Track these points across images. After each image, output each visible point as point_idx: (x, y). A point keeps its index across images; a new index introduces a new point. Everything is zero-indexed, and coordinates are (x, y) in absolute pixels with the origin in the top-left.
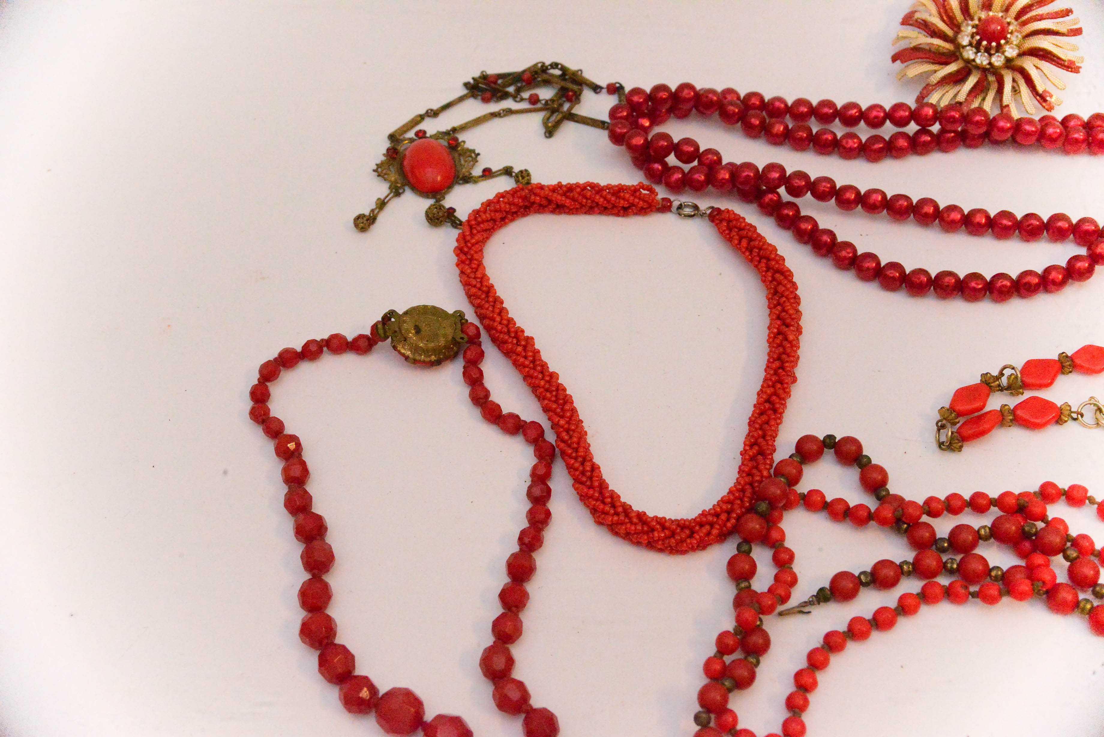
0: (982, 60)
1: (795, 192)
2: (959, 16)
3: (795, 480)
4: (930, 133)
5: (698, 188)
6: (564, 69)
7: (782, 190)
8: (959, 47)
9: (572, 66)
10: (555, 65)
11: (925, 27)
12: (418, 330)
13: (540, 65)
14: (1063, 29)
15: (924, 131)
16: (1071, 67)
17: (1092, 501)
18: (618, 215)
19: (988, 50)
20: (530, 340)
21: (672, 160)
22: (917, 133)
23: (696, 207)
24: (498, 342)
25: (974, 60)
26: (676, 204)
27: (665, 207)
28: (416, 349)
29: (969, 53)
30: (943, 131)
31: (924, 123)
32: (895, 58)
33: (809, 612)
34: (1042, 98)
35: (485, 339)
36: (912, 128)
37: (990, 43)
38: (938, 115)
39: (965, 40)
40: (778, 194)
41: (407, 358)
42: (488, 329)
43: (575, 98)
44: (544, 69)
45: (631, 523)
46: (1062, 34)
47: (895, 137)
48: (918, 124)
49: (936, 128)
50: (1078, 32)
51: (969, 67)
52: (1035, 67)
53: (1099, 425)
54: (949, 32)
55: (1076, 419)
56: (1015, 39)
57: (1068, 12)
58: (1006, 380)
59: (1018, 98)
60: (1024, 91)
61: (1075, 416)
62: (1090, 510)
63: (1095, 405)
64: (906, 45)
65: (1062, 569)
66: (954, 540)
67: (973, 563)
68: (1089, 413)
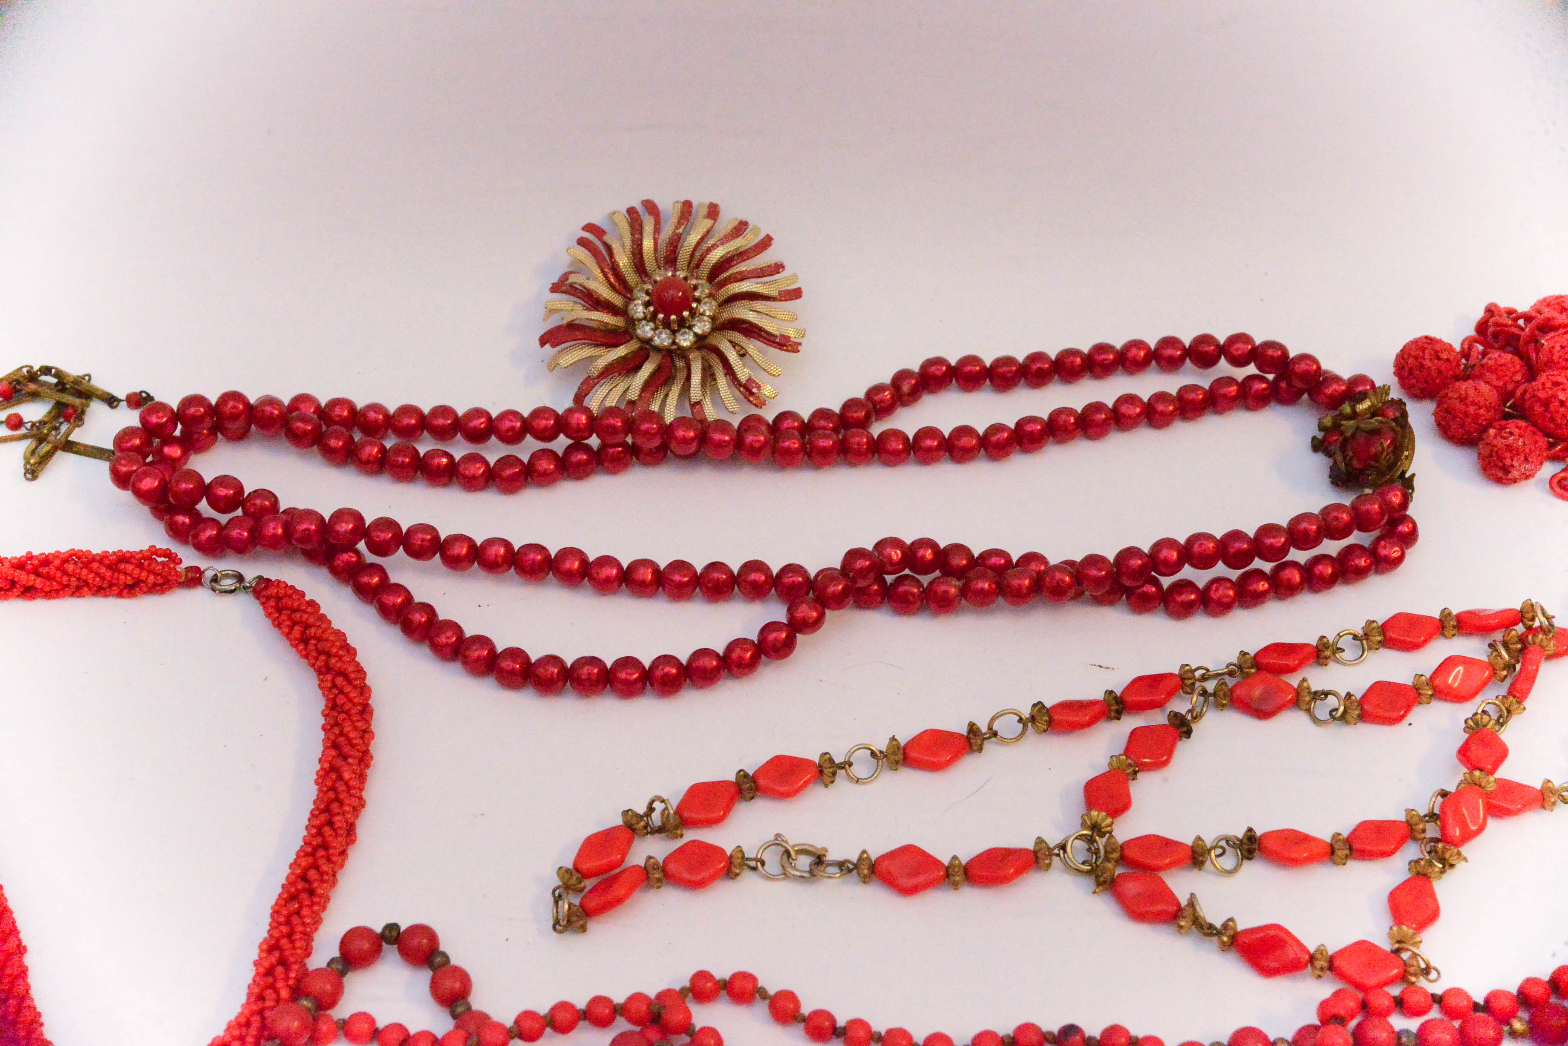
0: (663, 339)
1: (382, 549)
2: (631, 277)
3: (332, 999)
4: (587, 449)
5: (241, 548)
6: (59, 374)
7: (362, 546)
8: (632, 322)
9: (73, 369)
10: (46, 370)
11: (586, 294)
13: (25, 370)
14: (773, 292)
15: (578, 446)
16: (784, 344)
17: (762, 993)
18: (120, 595)
19: (666, 324)
21: (204, 507)
22: (569, 450)
23: (240, 578)
25: (651, 339)
26: (209, 574)
27: (194, 579)
29: (646, 330)
30: (604, 446)
31: (577, 435)
32: (543, 341)
34: (747, 389)
36: (561, 443)
37: (667, 314)
38: (594, 424)
39: (638, 310)
40: (358, 553)
43: (77, 417)
44: (32, 377)
46: (774, 299)
47: (536, 457)
48: (568, 436)
49: (594, 441)
50: (796, 294)
51: (646, 349)
52: (734, 344)
53: (786, 875)
54: (617, 300)
55: (754, 869)
56: (707, 308)
57: (778, 268)
58: (656, 818)
59: (715, 390)
60: (722, 381)
61: (753, 864)
62: (762, 1007)
63: (779, 844)
64: (558, 321)
68: (773, 859)
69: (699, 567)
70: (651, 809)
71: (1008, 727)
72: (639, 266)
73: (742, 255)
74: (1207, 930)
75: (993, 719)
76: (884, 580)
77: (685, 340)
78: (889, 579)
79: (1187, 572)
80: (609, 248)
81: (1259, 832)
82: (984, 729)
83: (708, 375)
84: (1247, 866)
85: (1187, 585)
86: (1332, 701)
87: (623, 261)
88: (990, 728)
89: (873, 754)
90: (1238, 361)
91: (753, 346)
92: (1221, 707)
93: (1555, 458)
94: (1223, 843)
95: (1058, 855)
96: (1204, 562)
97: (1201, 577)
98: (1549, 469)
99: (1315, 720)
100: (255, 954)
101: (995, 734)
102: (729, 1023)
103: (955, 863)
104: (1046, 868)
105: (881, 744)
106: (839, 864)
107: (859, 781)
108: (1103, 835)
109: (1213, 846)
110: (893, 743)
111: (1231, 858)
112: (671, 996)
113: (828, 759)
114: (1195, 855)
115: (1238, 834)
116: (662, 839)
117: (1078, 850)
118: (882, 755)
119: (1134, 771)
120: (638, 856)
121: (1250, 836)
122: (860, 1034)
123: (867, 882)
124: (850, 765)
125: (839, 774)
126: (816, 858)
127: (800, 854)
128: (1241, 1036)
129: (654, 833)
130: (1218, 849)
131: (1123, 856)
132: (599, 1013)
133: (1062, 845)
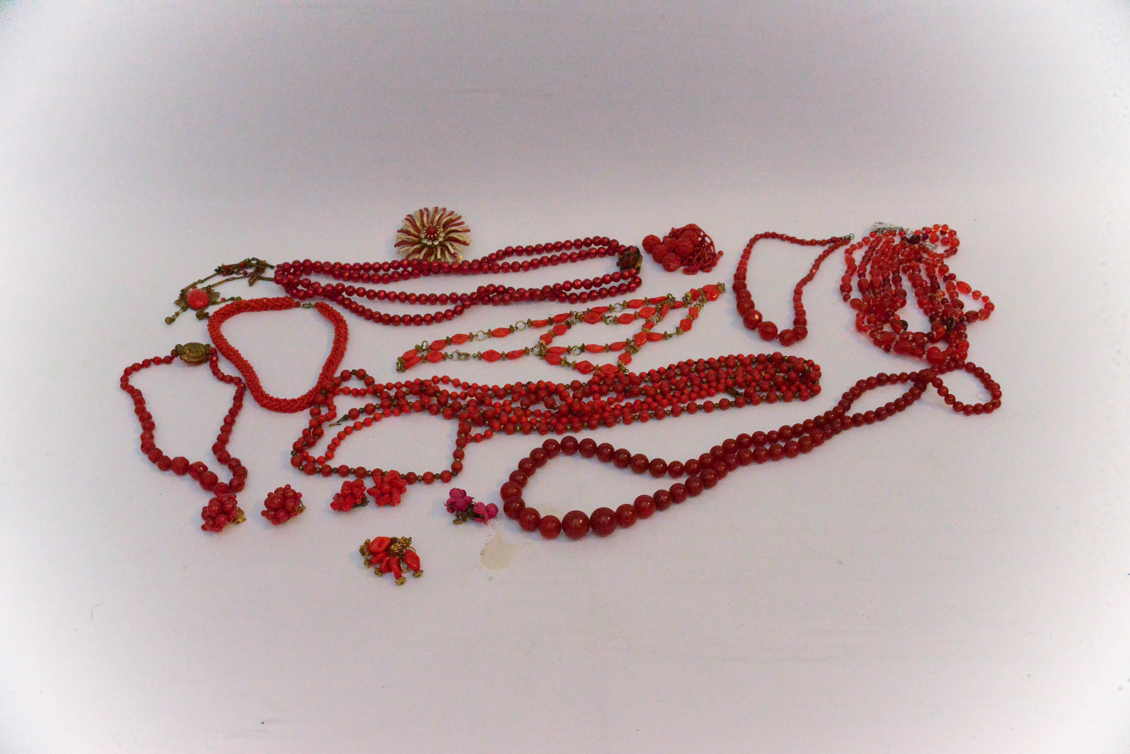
0: (429, 243)
1: (350, 294)
2: (420, 228)
3: (339, 384)
4: (408, 271)
5: (311, 297)
6: (257, 260)
7: (344, 294)
8: (421, 239)
9: (261, 259)
10: (254, 259)
11: (407, 232)
12: (190, 350)
13: (247, 260)
14: (462, 230)
15: (405, 270)
16: (465, 243)
17: (450, 380)
18: (277, 309)
19: (430, 238)
20: (237, 351)
21: (300, 287)
22: (403, 272)
23: (310, 304)
24: (223, 354)
25: (426, 244)
26: (302, 304)
27: (298, 305)
28: (188, 357)
29: (425, 241)
30: (413, 271)
31: (405, 267)
32: (396, 246)
33: (341, 424)
34: (453, 255)
35: (219, 355)
36: (401, 270)
37: (430, 235)
38: (409, 264)
39: (423, 236)
40: (343, 296)
41: (186, 361)
42: (220, 349)
43: (263, 271)
44: (249, 261)
45: (273, 402)
46: (462, 232)
47: (393, 273)
48: (403, 268)
49: (410, 269)
50: (468, 231)
51: (425, 245)
52: (451, 244)
53: (459, 359)
54: (416, 233)
55: (451, 358)
56: (442, 235)
57: (462, 223)
58: (424, 348)
59: (445, 256)
60: (447, 253)
61: (450, 357)
62: (450, 384)
63: (457, 353)
64: (399, 240)
65: (434, 400)
66: (396, 396)
67: (402, 402)
68: (455, 356)
69: (438, 295)
70: (423, 345)
71: (521, 325)
72: (423, 225)
73: (452, 221)
74: (569, 364)
75: (517, 323)
76: (489, 296)
77: (436, 243)
78: (491, 296)
79: (573, 290)
80: (413, 220)
81: (586, 345)
82: (514, 327)
83: (443, 253)
84: (583, 354)
85: (575, 294)
86: (611, 318)
87: (418, 224)
88: (516, 326)
89: (484, 333)
90: (596, 244)
91: (456, 245)
92: (581, 321)
93: (684, 265)
94: (576, 347)
95: (531, 351)
96: (578, 287)
97: (578, 292)
98: (682, 268)
99: (607, 323)
100: (319, 376)
101: (517, 328)
102: (442, 387)
103: (503, 353)
104: (528, 354)
105: (486, 331)
106: (473, 355)
107: (480, 340)
108: (544, 347)
109: (573, 348)
110: (489, 330)
111: (578, 351)
112: (427, 381)
113: (471, 334)
114: (569, 350)
115: (580, 345)
116: (426, 352)
117: (537, 350)
118: (486, 333)
119: (554, 334)
120: (419, 355)
121: (583, 345)
122: (475, 387)
123: (480, 360)
124: (477, 336)
125: (474, 338)
126: (467, 355)
127: (463, 354)
128: (574, 382)
129: (423, 351)
130: (574, 349)
131: (549, 351)
132: (408, 384)
133: (532, 349)
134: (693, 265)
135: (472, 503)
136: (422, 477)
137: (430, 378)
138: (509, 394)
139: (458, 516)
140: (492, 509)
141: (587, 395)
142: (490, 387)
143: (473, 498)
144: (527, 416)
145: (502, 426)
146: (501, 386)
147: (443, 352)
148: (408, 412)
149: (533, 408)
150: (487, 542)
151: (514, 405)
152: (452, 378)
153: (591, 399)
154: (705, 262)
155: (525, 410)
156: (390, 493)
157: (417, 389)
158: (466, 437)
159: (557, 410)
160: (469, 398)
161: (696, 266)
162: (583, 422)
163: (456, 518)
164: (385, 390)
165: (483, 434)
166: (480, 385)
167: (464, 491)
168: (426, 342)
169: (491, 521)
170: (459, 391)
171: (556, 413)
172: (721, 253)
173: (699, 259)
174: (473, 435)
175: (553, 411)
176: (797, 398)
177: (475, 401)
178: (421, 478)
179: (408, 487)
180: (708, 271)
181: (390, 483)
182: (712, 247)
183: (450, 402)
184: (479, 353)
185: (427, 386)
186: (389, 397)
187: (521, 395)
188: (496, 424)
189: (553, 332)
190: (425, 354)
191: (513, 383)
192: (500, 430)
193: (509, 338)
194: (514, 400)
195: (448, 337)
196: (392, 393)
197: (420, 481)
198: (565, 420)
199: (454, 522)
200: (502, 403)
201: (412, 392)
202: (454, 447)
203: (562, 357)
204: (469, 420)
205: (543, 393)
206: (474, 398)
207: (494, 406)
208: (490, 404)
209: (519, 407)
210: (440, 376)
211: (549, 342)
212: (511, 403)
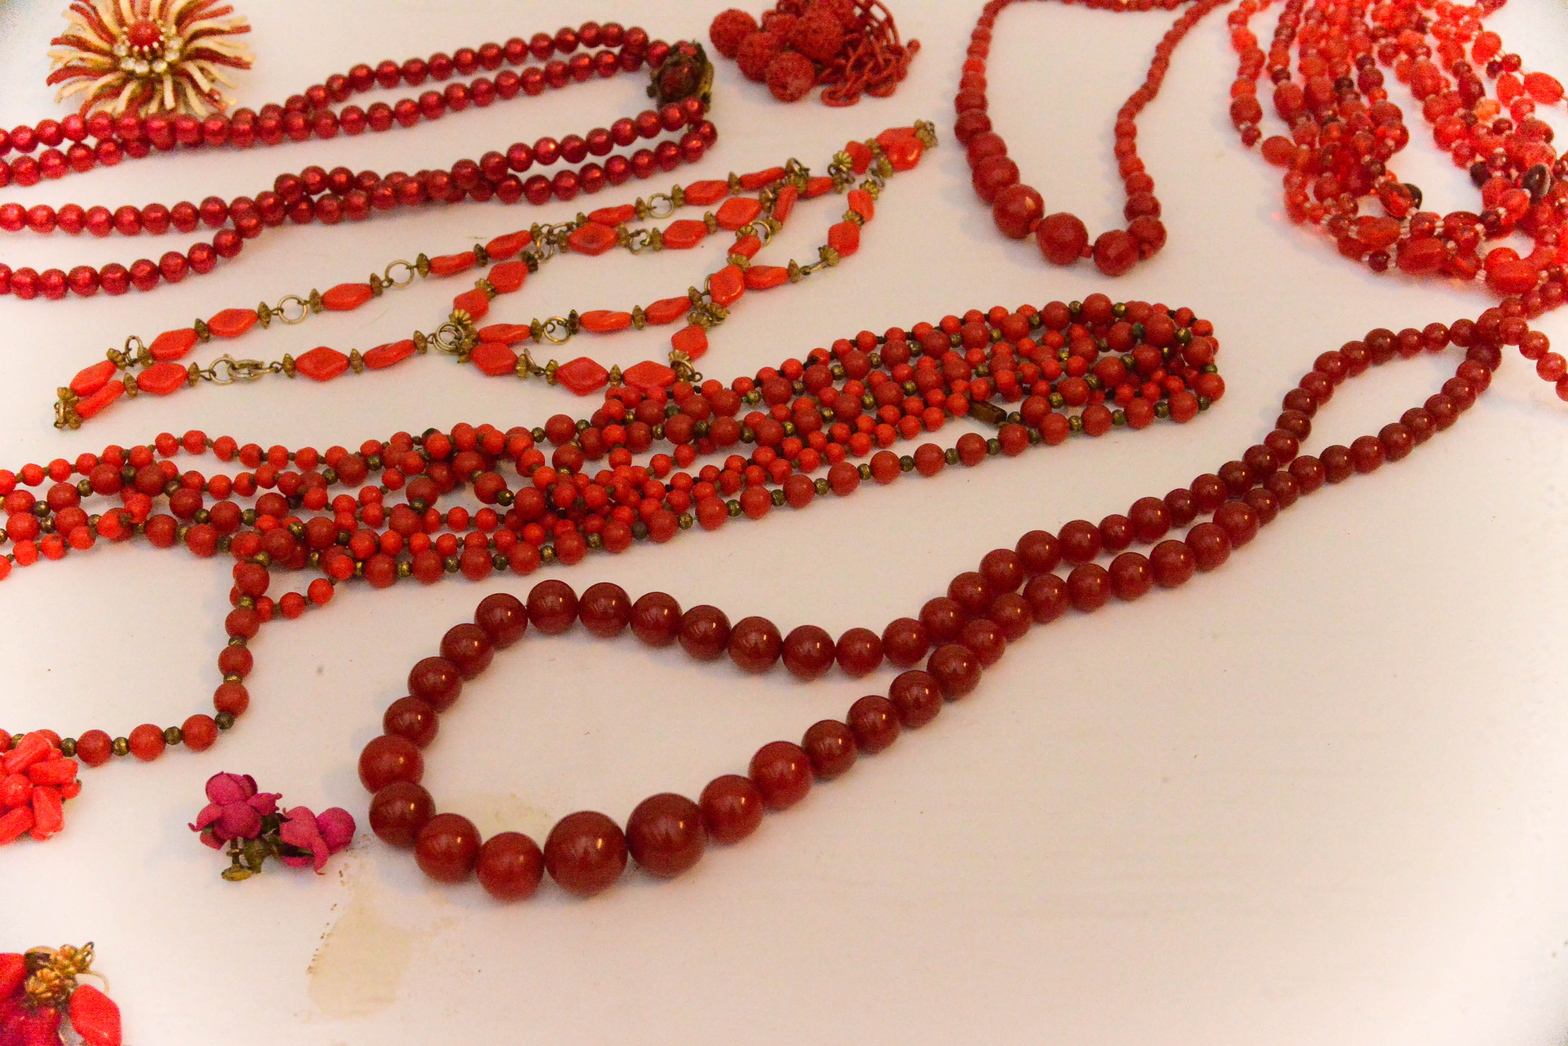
0: (142, 68)
2: (113, 28)
4: (86, 147)
8: (116, 59)
11: (80, 44)
14: (226, 27)
15: (78, 145)
16: (238, 63)
17: (210, 443)
19: (142, 56)
22: (72, 149)
25: (133, 70)
29: (129, 65)
30: (99, 145)
31: (78, 138)
32: (50, 82)
34: (210, 98)
36: (65, 146)
37: (141, 47)
38: (88, 128)
39: (121, 50)
46: (229, 33)
47: (45, 156)
48: (70, 138)
49: (91, 141)
50: (245, 29)
51: (131, 75)
52: (202, 70)
53: (234, 380)
54: (105, 46)
55: (210, 380)
56: (176, 44)
57: (227, 10)
58: (133, 355)
59: (187, 104)
60: (191, 93)
61: (207, 375)
62: (210, 452)
63: (227, 362)
64: (60, 66)
65: (163, 506)
66: (52, 504)
67: (68, 516)
68: (222, 370)
69: (170, 208)
70: (128, 350)
71: (399, 274)
72: (121, 22)
73: (200, 5)
74: (538, 372)
75: (387, 271)
76: (311, 200)
77: (161, 67)
78: (315, 198)
79: (536, 168)
80: (94, 8)
81: (580, 314)
82: (382, 277)
83: (179, 93)
84: (574, 339)
85: (540, 178)
86: (643, 236)
87: (108, 19)
88: (387, 277)
89: (299, 302)
90: (591, 44)
91: (215, 69)
92: (563, 250)
93: (823, 82)
94: (555, 322)
95: (432, 343)
96: (548, 159)
97: (550, 171)
98: (819, 90)
99: (633, 251)
101: (391, 281)
102: (184, 463)
103: (354, 354)
104: (424, 350)
105: (306, 297)
106: (271, 367)
107: (290, 323)
108: (465, 327)
109: (546, 325)
110: (314, 294)
111: (560, 333)
112: (139, 450)
113: (264, 306)
114: (534, 332)
115: (564, 315)
116: (139, 367)
117: (447, 337)
118: (306, 302)
119: (493, 291)
120: (119, 377)
121: (573, 315)
122: (280, 456)
123: (291, 376)
124: (282, 311)
125: (273, 317)
126: (256, 366)
127: (243, 366)
128: (554, 421)
129: (132, 363)
130: (550, 327)
131: (479, 339)
132: (86, 464)
133: (434, 335)
134: (846, 80)
135: (277, 812)
136: (127, 741)
137: (149, 441)
138: (376, 468)
139: (236, 859)
140: (337, 827)
141: (594, 455)
142: (322, 453)
143: (279, 796)
144: (428, 529)
145: (359, 565)
146: (353, 448)
147: (186, 363)
148: (87, 545)
149: (443, 505)
150: (327, 930)
151: (391, 501)
152: (213, 435)
153: (604, 465)
154: (877, 69)
155: (422, 514)
156: (29, 804)
157: (108, 475)
158: (255, 609)
159: (512, 506)
160: (261, 491)
161: (854, 82)
162: (586, 533)
163: (228, 863)
164: (20, 486)
165: (304, 593)
166: (293, 449)
167: (249, 778)
168: (134, 338)
169: (338, 862)
170: (233, 471)
171: (510, 512)
172: (914, 46)
173: (859, 65)
174: (277, 600)
175: (502, 510)
176: (1163, 416)
177: (280, 496)
178: (123, 744)
179: (85, 774)
180: (886, 94)
181: (26, 772)
182: (890, 33)
183: (209, 504)
184: (287, 358)
185: (138, 466)
186: (31, 505)
187: (408, 470)
188: (340, 561)
189: (489, 285)
190: (135, 372)
191: (384, 437)
192: (353, 578)
193: (373, 308)
194: (391, 486)
195: (199, 322)
196: (40, 493)
197: (121, 753)
198: (534, 531)
199: (228, 875)
200: (356, 498)
201: (95, 487)
202: (223, 641)
203: (518, 351)
204: (261, 557)
205: (468, 461)
206: (275, 490)
207: (334, 508)
208: (323, 503)
209: (405, 505)
210: (179, 433)
211: (479, 312)
212: (381, 492)
